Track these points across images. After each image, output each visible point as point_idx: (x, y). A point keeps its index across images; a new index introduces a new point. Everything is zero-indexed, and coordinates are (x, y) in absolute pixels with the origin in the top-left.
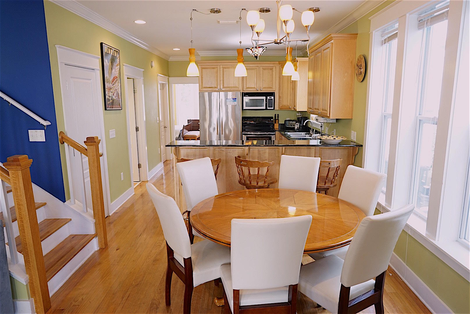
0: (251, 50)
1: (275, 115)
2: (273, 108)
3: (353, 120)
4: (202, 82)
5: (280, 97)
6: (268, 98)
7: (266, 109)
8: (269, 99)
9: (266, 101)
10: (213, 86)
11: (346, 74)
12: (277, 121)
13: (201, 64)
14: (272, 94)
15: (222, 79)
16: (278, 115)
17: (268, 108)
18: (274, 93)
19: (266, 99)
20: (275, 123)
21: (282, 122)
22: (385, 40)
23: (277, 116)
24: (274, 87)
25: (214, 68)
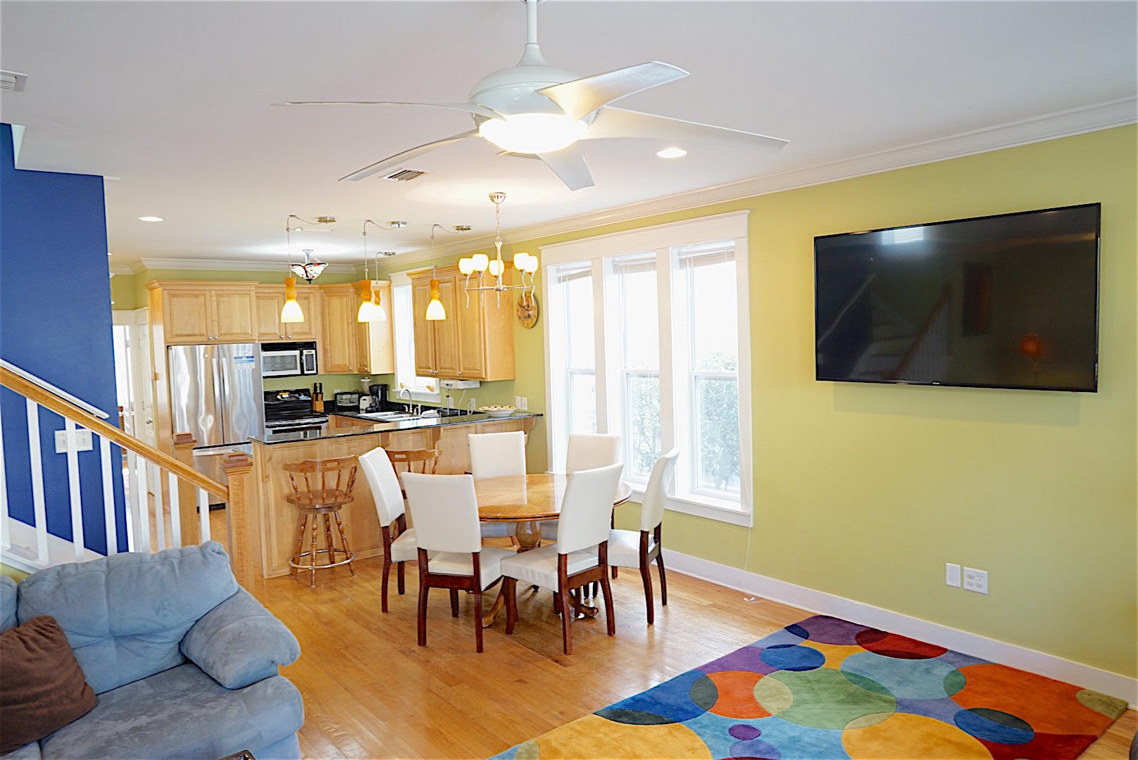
0: (304, 268)
1: (315, 384)
2: (315, 372)
3: (516, 381)
4: (171, 325)
5: (325, 350)
6: (305, 352)
7: (303, 374)
8: (306, 355)
9: (301, 359)
10: (197, 332)
11: (503, 316)
12: (320, 395)
13: (167, 288)
14: (311, 345)
15: (215, 318)
16: (321, 384)
17: (306, 372)
18: (315, 342)
19: (301, 354)
20: (317, 400)
21: (327, 397)
22: (564, 277)
23: (318, 385)
24: (313, 332)
25: (197, 296)
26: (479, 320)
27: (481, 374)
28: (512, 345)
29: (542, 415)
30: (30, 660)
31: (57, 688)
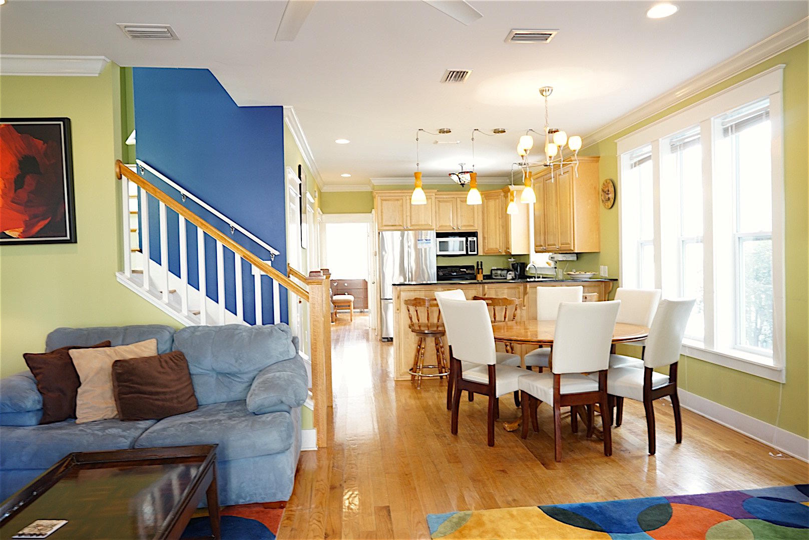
0: (458, 176)
1: (478, 262)
2: (476, 253)
4: (382, 219)
5: (484, 238)
6: (469, 239)
7: (467, 255)
8: (470, 241)
9: (467, 244)
10: (397, 224)
12: (480, 271)
13: (380, 195)
14: (474, 234)
15: (408, 214)
16: (481, 262)
17: (470, 253)
18: (477, 232)
19: (467, 241)
20: (478, 273)
21: (486, 272)
22: (635, 163)
23: (480, 263)
24: (476, 225)
25: (398, 200)
26: (570, 205)
27: (570, 247)
28: (598, 224)
29: (617, 280)
30: (160, 372)
31: (171, 392)
